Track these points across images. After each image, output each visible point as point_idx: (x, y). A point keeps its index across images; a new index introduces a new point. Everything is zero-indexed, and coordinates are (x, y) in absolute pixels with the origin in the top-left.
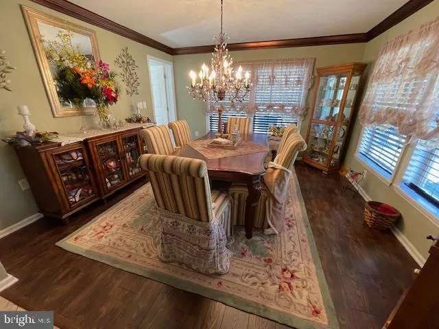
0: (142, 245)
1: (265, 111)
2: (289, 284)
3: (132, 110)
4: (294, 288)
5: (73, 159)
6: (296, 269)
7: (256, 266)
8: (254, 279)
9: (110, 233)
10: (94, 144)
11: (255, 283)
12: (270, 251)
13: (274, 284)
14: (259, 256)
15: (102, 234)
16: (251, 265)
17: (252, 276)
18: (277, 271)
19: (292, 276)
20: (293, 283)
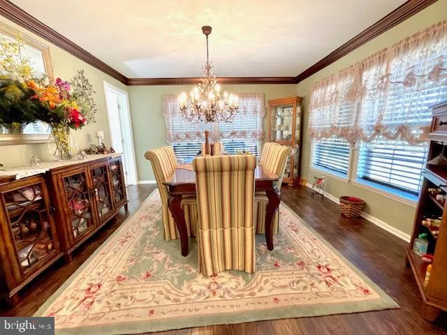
0: (161, 293)
1: (228, 137)
2: (331, 277)
3: (89, 140)
4: (337, 278)
5: (29, 201)
6: (326, 263)
7: (295, 272)
8: (302, 284)
9: (103, 294)
10: (59, 176)
11: (305, 288)
12: (295, 255)
13: (321, 281)
14: (291, 263)
15: (90, 300)
16: (290, 272)
17: (298, 282)
18: (314, 269)
19: (328, 270)
20: (334, 274)
